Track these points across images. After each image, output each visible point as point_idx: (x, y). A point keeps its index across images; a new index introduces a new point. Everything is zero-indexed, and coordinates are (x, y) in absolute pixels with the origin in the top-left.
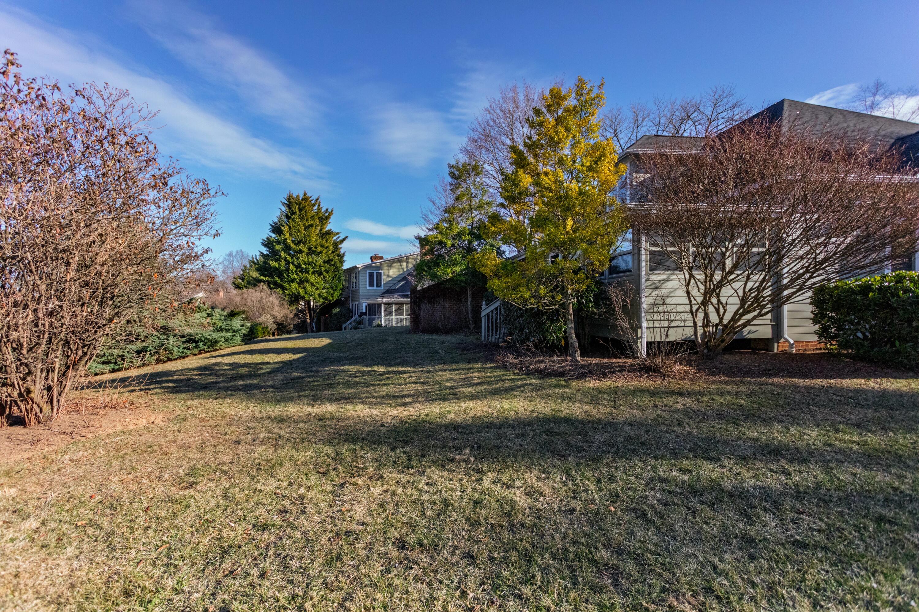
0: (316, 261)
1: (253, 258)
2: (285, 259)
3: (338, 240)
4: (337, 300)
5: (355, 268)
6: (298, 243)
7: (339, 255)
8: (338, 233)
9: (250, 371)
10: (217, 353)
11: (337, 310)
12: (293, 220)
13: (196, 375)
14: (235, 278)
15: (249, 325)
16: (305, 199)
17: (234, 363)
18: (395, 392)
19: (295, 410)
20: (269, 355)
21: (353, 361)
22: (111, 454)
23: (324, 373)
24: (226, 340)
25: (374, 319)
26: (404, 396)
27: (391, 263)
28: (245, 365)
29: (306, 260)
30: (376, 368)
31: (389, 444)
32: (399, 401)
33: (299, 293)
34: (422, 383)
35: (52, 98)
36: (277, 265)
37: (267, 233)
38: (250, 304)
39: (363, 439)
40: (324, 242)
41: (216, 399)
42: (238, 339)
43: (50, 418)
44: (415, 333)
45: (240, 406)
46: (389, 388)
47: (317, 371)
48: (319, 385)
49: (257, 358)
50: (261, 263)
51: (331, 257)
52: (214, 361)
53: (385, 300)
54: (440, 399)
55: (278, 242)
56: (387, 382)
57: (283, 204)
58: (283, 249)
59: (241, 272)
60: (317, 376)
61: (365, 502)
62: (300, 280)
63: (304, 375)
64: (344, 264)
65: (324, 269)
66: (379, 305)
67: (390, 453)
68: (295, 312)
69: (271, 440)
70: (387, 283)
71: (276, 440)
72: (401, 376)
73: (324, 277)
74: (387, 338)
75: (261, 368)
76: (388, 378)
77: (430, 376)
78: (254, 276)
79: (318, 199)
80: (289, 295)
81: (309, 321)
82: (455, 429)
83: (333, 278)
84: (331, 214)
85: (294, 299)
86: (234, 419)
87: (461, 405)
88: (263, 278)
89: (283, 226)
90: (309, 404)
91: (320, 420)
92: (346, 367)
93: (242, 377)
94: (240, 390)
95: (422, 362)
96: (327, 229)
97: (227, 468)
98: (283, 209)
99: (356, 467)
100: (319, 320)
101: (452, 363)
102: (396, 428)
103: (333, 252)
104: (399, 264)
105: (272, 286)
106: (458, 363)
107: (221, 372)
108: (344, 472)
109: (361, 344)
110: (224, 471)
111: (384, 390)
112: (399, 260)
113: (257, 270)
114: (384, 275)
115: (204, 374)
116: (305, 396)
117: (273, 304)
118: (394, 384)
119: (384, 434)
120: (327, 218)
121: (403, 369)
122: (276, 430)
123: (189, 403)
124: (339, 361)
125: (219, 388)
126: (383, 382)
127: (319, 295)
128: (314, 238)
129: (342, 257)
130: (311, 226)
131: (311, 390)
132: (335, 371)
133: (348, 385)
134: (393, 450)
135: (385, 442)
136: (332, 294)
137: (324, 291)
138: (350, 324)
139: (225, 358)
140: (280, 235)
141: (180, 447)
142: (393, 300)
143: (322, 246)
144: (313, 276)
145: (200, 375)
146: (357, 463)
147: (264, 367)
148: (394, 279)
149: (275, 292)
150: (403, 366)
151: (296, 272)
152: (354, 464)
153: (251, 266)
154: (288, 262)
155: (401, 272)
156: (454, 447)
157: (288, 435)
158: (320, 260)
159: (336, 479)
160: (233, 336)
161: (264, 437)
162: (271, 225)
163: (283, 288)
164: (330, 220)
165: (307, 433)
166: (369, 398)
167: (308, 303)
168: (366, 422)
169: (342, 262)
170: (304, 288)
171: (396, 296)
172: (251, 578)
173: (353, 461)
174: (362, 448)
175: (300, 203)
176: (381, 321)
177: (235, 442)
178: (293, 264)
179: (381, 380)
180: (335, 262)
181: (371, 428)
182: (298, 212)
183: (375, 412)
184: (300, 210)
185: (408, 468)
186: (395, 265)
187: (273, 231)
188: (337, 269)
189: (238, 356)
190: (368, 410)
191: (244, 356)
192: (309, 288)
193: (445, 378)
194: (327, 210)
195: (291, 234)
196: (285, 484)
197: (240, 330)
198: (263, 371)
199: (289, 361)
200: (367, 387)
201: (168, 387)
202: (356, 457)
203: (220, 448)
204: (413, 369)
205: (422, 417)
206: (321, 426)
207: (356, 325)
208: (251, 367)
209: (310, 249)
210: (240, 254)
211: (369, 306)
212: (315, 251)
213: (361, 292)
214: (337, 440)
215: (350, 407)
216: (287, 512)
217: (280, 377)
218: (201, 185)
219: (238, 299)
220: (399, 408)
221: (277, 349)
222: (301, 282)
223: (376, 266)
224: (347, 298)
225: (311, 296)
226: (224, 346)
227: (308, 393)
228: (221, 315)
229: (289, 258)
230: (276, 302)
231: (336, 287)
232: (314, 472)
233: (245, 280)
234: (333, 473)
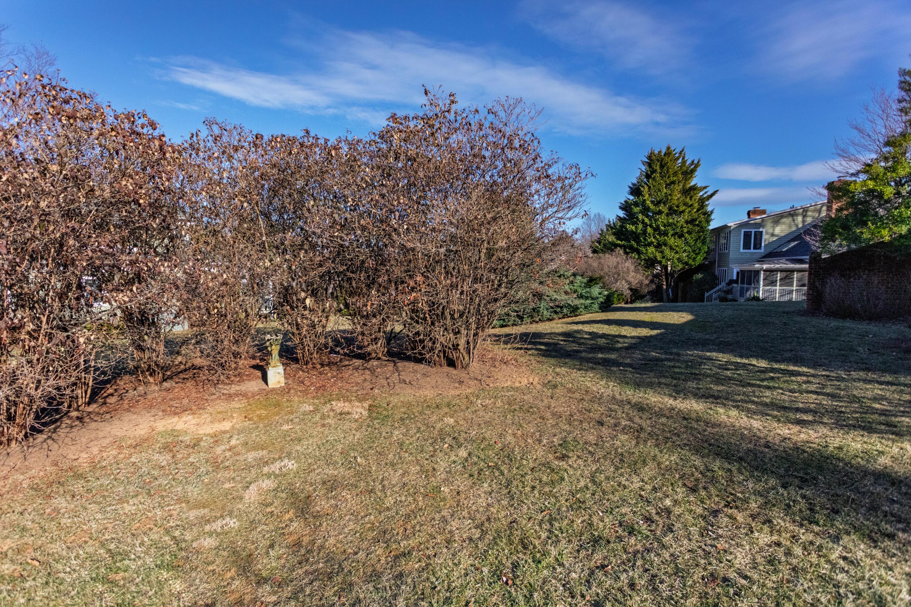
0: (677, 222)
1: (609, 222)
2: (643, 222)
3: (705, 196)
4: (699, 265)
5: (725, 227)
6: (657, 203)
7: (705, 214)
8: (705, 187)
9: (607, 343)
10: (577, 319)
11: (700, 276)
12: (654, 179)
13: (562, 341)
14: (593, 242)
15: (606, 293)
16: (668, 153)
17: (593, 332)
18: (784, 400)
19: (656, 400)
20: (626, 328)
21: (723, 347)
22: (506, 407)
23: (685, 358)
24: (586, 307)
25: (748, 290)
26: (798, 410)
27: (777, 218)
28: (604, 336)
29: (665, 221)
30: (754, 362)
31: (780, 477)
32: (792, 416)
33: (655, 257)
34: (828, 395)
35: (474, 120)
36: (633, 228)
37: (625, 196)
38: (606, 270)
39: (741, 459)
40: (688, 200)
41: (579, 370)
42: (596, 306)
43: (468, 365)
44: (813, 314)
45: (601, 383)
46: (775, 393)
47: (679, 355)
48: (681, 373)
49: (613, 330)
50: (618, 227)
51: (696, 216)
52: (575, 327)
53: (765, 266)
54: (863, 428)
55: (636, 204)
56: (771, 384)
57: (644, 163)
58: (641, 212)
59: (599, 236)
60: (678, 361)
61: (747, 547)
62: (658, 243)
63: (663, 356)
64: (711, 223)
65: (685, 230)
66: (757, 272)
67: (781, 490)
68: (650, 278)
69: (632, 430)
70: (770, 243)
71: (638, 431)
72: (793, 378)
73: (685, 239)
74: (769, 319)
75: (618, 342)
76: (772, 378)
77: (842, 386)
78: (610, 240)
79: (683, 150)
80: (645, 259)
81: (665, 287)
82: (893, 484)
83: (696, 240)
84: (697, 165)
85: (651, 263)
86: (596, 397)
87: (903, 445)
88: (619, 242)
89: (643, 187)
90: (670, 396)
91: (685, 419)
92: (714, 355)
93: (601, 349)
94: (599, 364)
95: (826, 362)
96: (692, 184)
97: (593, 450)
98: (643, 168)
99: (732, 494)
100: (676, 286)
101: (884, 371)
102: (789, 455)
103: (698, 210)
104: (790, 219)
105: (628, 250)
106: (895, 373)
107: (583, 341)
108: (718, 496)
109: (732, 326)
110: (590, 452)
111: (768, 396)
112: (792, 214)
113: (614, 234)
114: (767, 233)
115: (568, 341)
116: (666, 384)
117: (628, 269)
118: (782, 389)
119: (771, 459)
120: (693, 171)
121: (796, 368)
122: (637, 419)
123: (558, 370)
124: (703, 345)
125: (581, 358)
126: (765, 383)
127: (678, 259)
128: (677, 196)
129: (709, 215)
130: (673, 183)
131: (672, 378)
132: (700, 357)
133: (718, 380)
134: (785, 486)
135: (772, 472)
136: (694, 258)
137: (684, 255)
138: (715, 292)
139: (585, 325)
140: (638, 197)
141: (554, 414)
142: (777, 266)
143: (685, 204)
144: (673, 239)
145: (565, 341)
146: (734, 489)
147: (621, 340)
148: (781, 238)
149: (631, 257)
150: (795, 364)
151: (653, 234)
152: (730, 489)
153: (608, 230)
154: (645, 225)
155: (794, 229)
156: (892, 515)
157: (649, 428)
158: (681, 220)
159: (708, 502)
160: (592, 303)
161: (625, 425)
162: (630, 187)
163: (639, 253)
164: (696, 173)
165: (670, 432)
166: (746, 402)
167: (666, 267)
168: (742, 434)
169: (708, 222)
170: (662, 252)
171: (783, 261)
172: (621, 583)
173: (728, 485)
174: (740, 472)
175: (662, 160)
176: (758, 292)
177: (599, 422)
178: (651, 226)
179: (763, 380)
180: (700, 222)
181: (751, 446)
182: (659, 171)
183: (756, 424)
184: (662, 167)
185: (811, 523)
186: (784, 220)
187: (632, 193)
188: (702, 229)
189: (596, 325)
190: (745, 419)
191: (602, 326)
192: (667, 251)
193: (869, 394)
194: (693, 161)
195: (650, 195)
196: (648, 487)
197: (598, 298)
198: (620, 345)
199: (646, 337)
200: (743, 386)
201: (540, 350)
202: (732, 481)
203: (585, 425)
204: (812, 371)
205: (831, 449)
206: (686, 427)
207: (723, 295)
208: (608, 339)
209: (670, 208)
210: (597, 217)
211: (742, 273)
212: (676, 211)
213: (732, 255)
214: (707, 451)
215: (721, 410)
216: (653, 522)
217: (637, 355)
218: (574, 170)
219: (595, 264)
220: (791, 426)
221: (634, 321)
222: (658, 246)
223: (755, 224)
224: (712, 263)
225: (669, 260)
226: (584, 312)
227: (668, 381)
228: (581, 282)
229: (647, 220)
230: (632, 268)
231: (700, 249)
232: (680, 484)
233: (602, 244)
234: (703, 493)
